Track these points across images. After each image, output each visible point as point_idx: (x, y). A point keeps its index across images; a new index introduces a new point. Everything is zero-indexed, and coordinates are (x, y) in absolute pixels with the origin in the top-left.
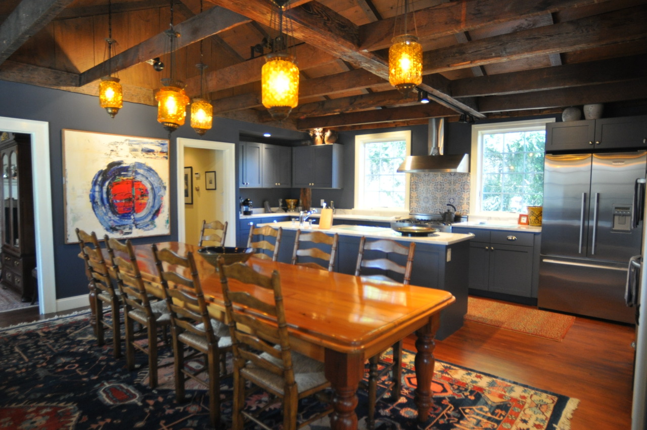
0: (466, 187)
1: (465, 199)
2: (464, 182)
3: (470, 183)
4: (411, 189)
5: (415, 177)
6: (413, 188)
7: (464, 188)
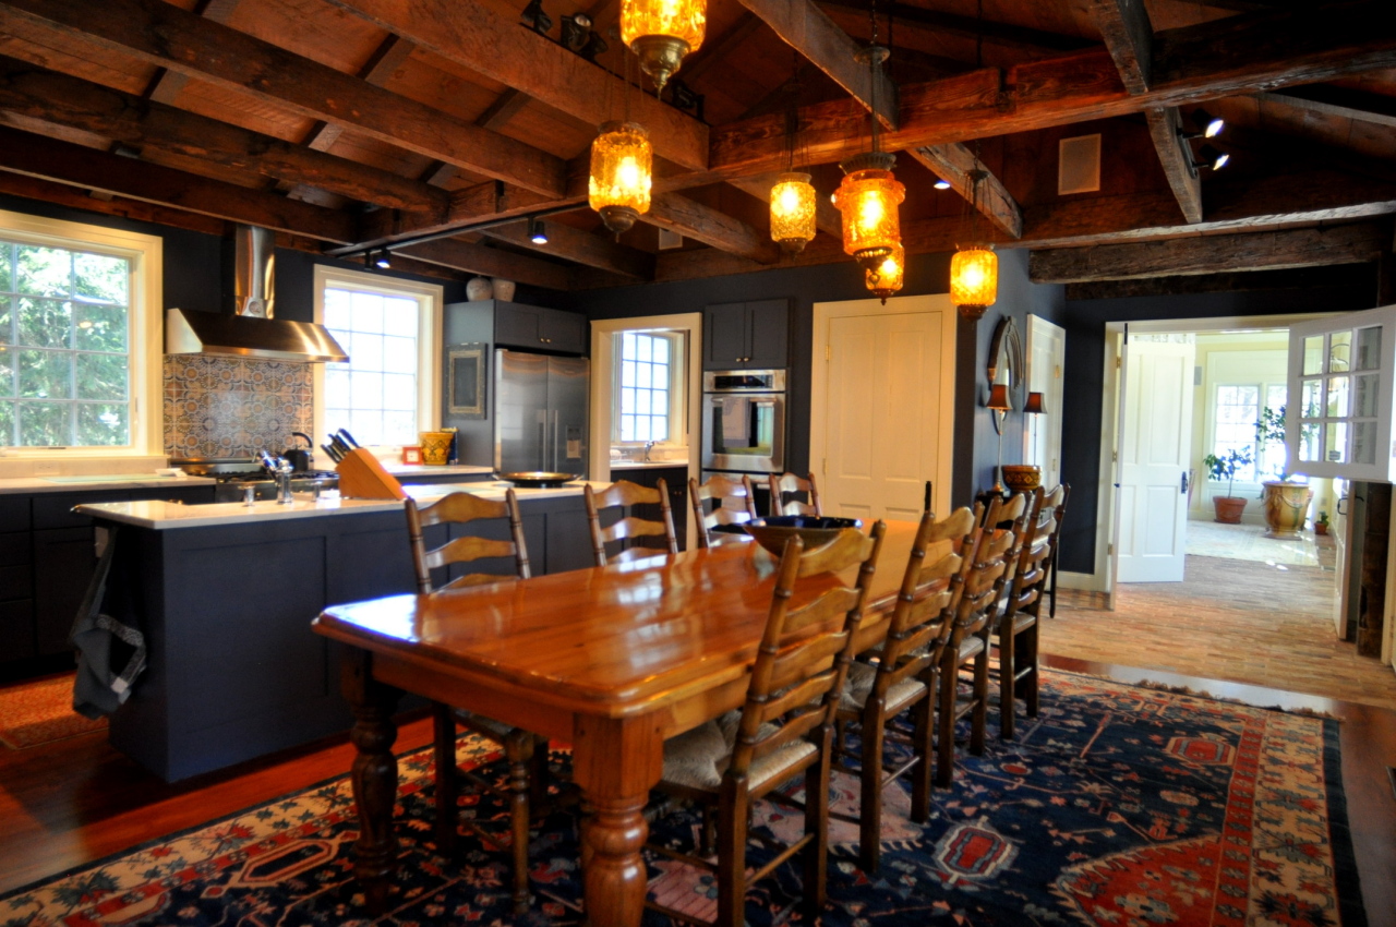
0: (304, 395)
1: (303, 421)
2: (298, 382)
3: (312, 386)
4: (167, 397)
5: (174, 365)
6: (170, 394)
7: (299, 398)
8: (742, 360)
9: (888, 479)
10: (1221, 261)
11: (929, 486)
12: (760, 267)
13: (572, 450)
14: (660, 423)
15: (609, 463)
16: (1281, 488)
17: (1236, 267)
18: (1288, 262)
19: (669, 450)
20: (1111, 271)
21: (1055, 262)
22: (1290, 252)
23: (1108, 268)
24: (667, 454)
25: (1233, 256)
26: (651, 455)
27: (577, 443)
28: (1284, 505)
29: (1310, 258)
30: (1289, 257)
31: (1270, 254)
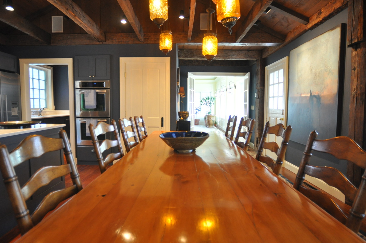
8: (92, 76)
9: (148, 117)
10: (227, 56)
11: (162, 119)
12: (98, 43)
13: (14, 112)
14: (43, 102)
15: (31, 116)
16: (210, 116)
17: (230, 58)
18: (241, 58)
19: (48, 111)
20: (200, 57)
21: (185, 53)
22: (242, 56)
23: (199, 56)
24: (47, 113)
25: (229, 55)
26: (42, 114)
27: (16, 109)
28: (211, 120)
29: (246, 58)
30: (242, 57)
31: (238, 56)
